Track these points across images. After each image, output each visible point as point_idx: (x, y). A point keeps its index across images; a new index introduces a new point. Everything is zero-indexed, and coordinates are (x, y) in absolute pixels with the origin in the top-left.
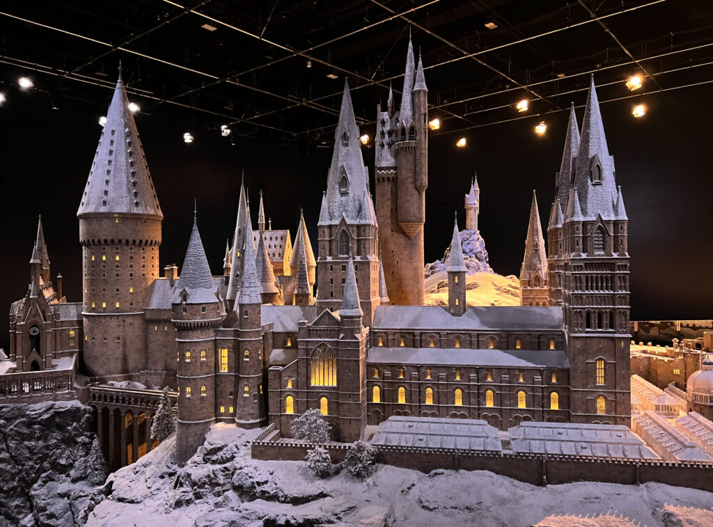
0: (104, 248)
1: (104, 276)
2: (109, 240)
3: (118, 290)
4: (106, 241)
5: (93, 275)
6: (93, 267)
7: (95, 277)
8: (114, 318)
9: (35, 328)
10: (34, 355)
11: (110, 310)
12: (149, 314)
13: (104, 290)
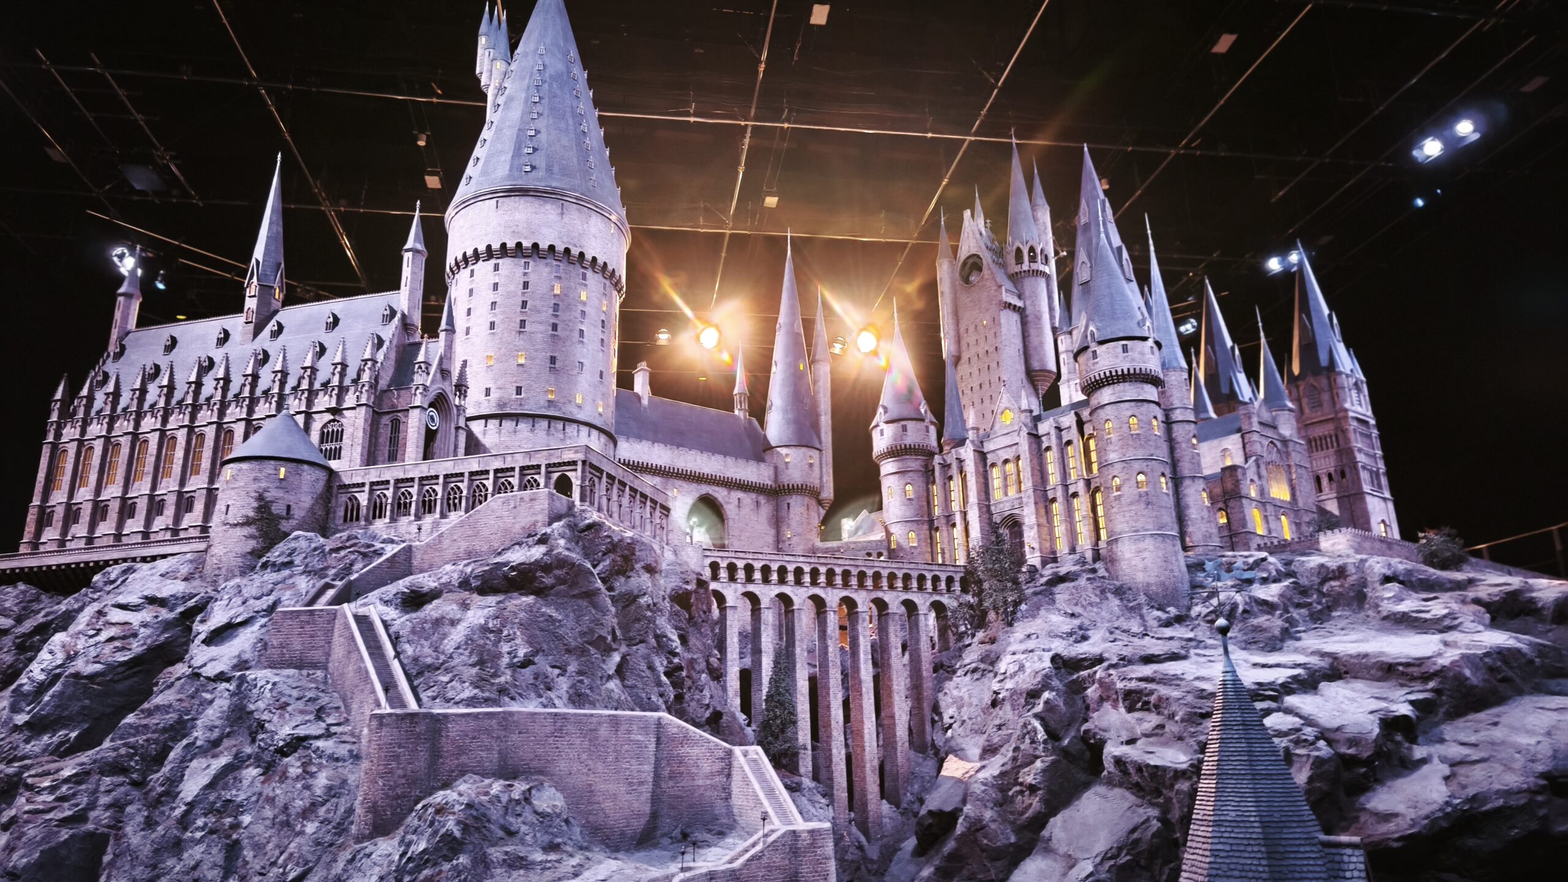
1: (582, 334)
3: (601, 375)
5: (555, 327)
6: (556, 307)
7: (559, 332)
8: (594, 434)
9: (433, 412)
11: (587, 414)
12: (630, 450)
13: (581, 365)
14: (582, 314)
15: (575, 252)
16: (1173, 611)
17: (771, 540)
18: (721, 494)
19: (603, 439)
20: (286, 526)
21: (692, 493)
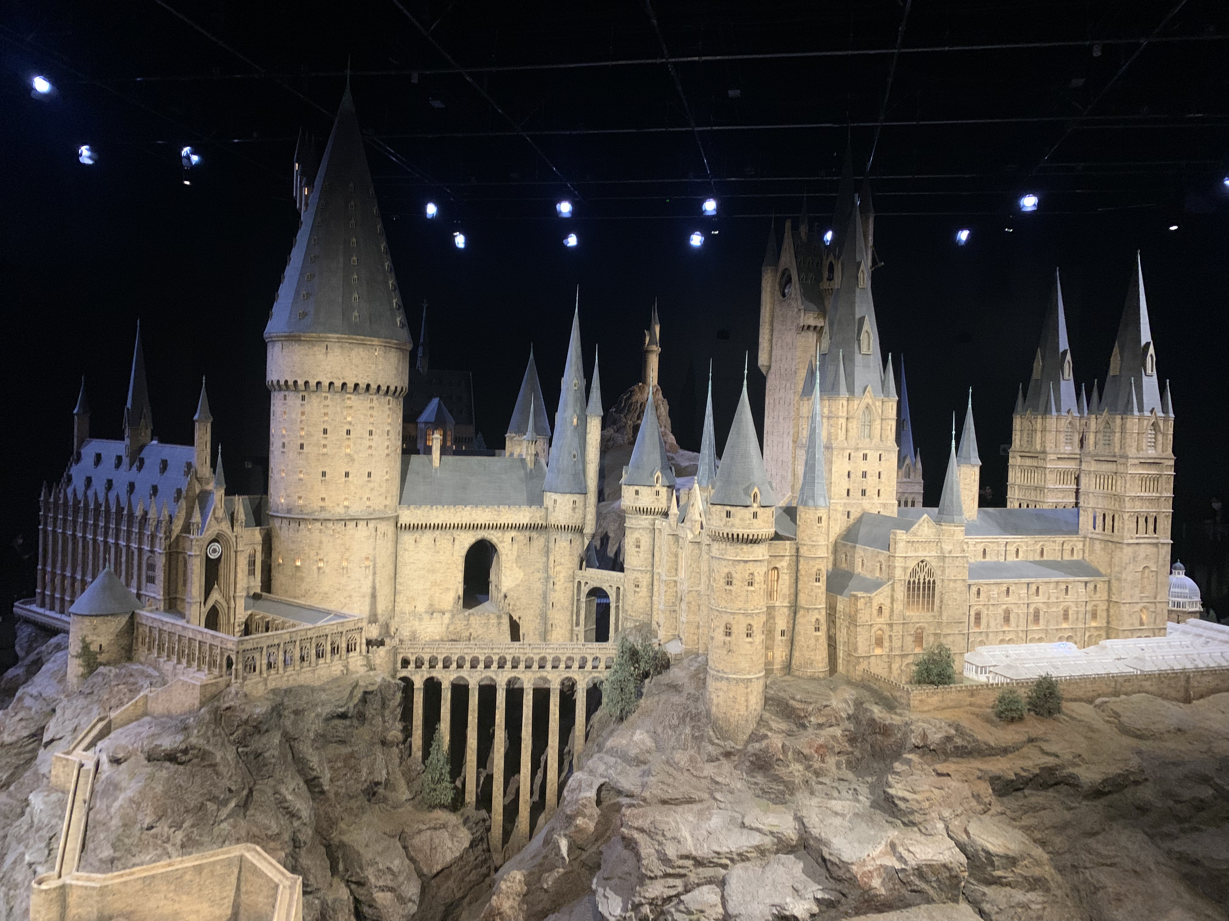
0: (350, 400)
2: (362, 385)
5: (325, 447)
7: (328, 451)
8: (362, 524)
9: (216, 545)
10: (215, 596)
11: (356, 509)
12: (407, 516)
13: (347, 475)
14: (348, 432)
16: (729, 745)
17: (540, 566)
18: (493, 537)
19: (372, 525)
20: (102, 658)
21: (468, 540)
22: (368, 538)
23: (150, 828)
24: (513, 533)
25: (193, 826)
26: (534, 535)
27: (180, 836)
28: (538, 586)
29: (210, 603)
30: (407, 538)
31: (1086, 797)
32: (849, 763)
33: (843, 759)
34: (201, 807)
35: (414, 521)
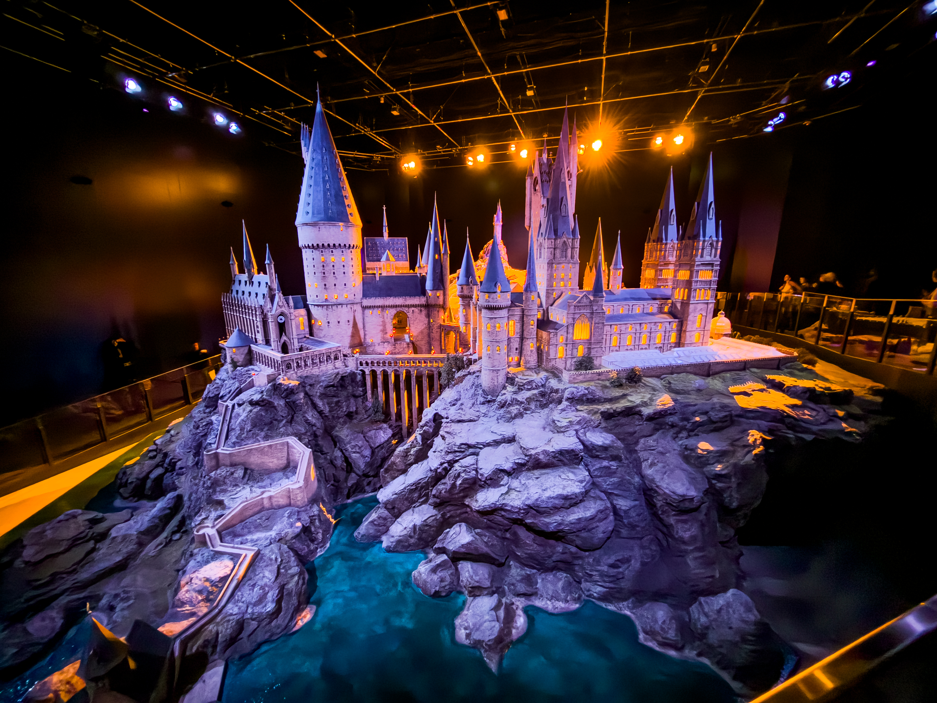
0: (332, 252)
1: (334, 273)
2: (337, 245)
3: (345, 285)
4: (334, 245)
5: (324, 273)
6: (323, 266)
7: (326, 275)
8: (344, 306)
9: (281, 317)
10: (284, 338)
11: (340, 300)
12: (367, 302)
13: (335, 285)
14: (333, 266)
15: (326, 244)
16: (489, 397)
17: (426, 322)
18: (405, 310)
19: (349, 306)
20: (238, 364)
21: (393, 311)
22: (348, 312)
23: (250, 431)
24: (413, 309)
25: (268, 430)
26: (423, 309)
27: (263, 434)
28: (426, 331)
29: (282, 341)
30: (369, 312)
31: (647, 420)
32: (540, 405)
33: (538, 403)
34: (271, 422)
35: (369, 304)
